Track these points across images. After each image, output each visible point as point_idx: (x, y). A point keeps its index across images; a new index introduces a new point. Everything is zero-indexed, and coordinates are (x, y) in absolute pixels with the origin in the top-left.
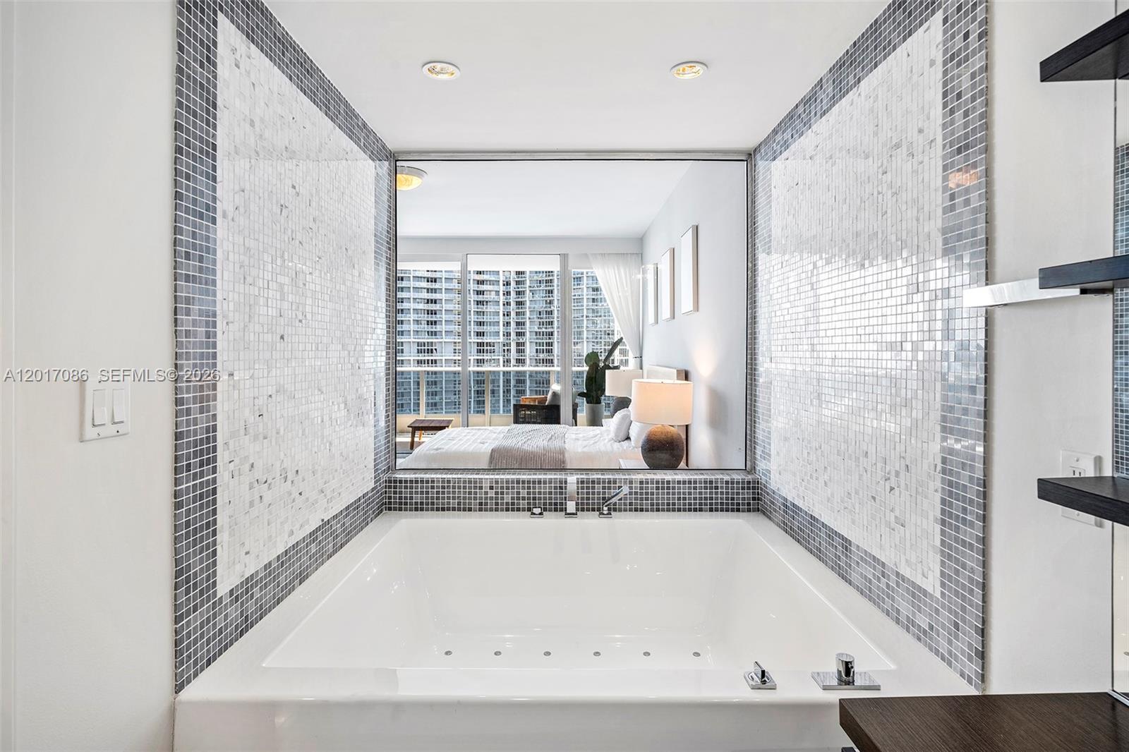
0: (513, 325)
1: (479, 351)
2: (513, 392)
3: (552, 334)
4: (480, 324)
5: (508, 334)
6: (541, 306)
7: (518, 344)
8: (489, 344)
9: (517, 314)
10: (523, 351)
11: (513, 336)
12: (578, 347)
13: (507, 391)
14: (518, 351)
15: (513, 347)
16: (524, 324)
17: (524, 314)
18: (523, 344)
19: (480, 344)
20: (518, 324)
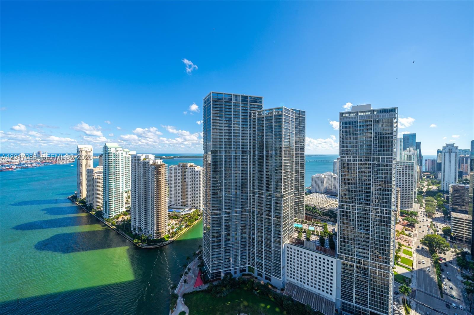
0: (252, 146)
1: (242, 153)
2: (252, 165)
3: (263, 148)
4: (243, 145)
5: (251, 148)
6: (260, 140)
7: (253, 151)
8: (245, 151)
9: (253, 142)
10: (255, 153)
11: (252, 149)
12: (271, 152)
13: (250, 165)
14: (253, 153)
15: (252, 152)
16: (255, 145)
17: (255, 142)
18: (255, 151)
19: (243, 151)
20: (253, 145)
